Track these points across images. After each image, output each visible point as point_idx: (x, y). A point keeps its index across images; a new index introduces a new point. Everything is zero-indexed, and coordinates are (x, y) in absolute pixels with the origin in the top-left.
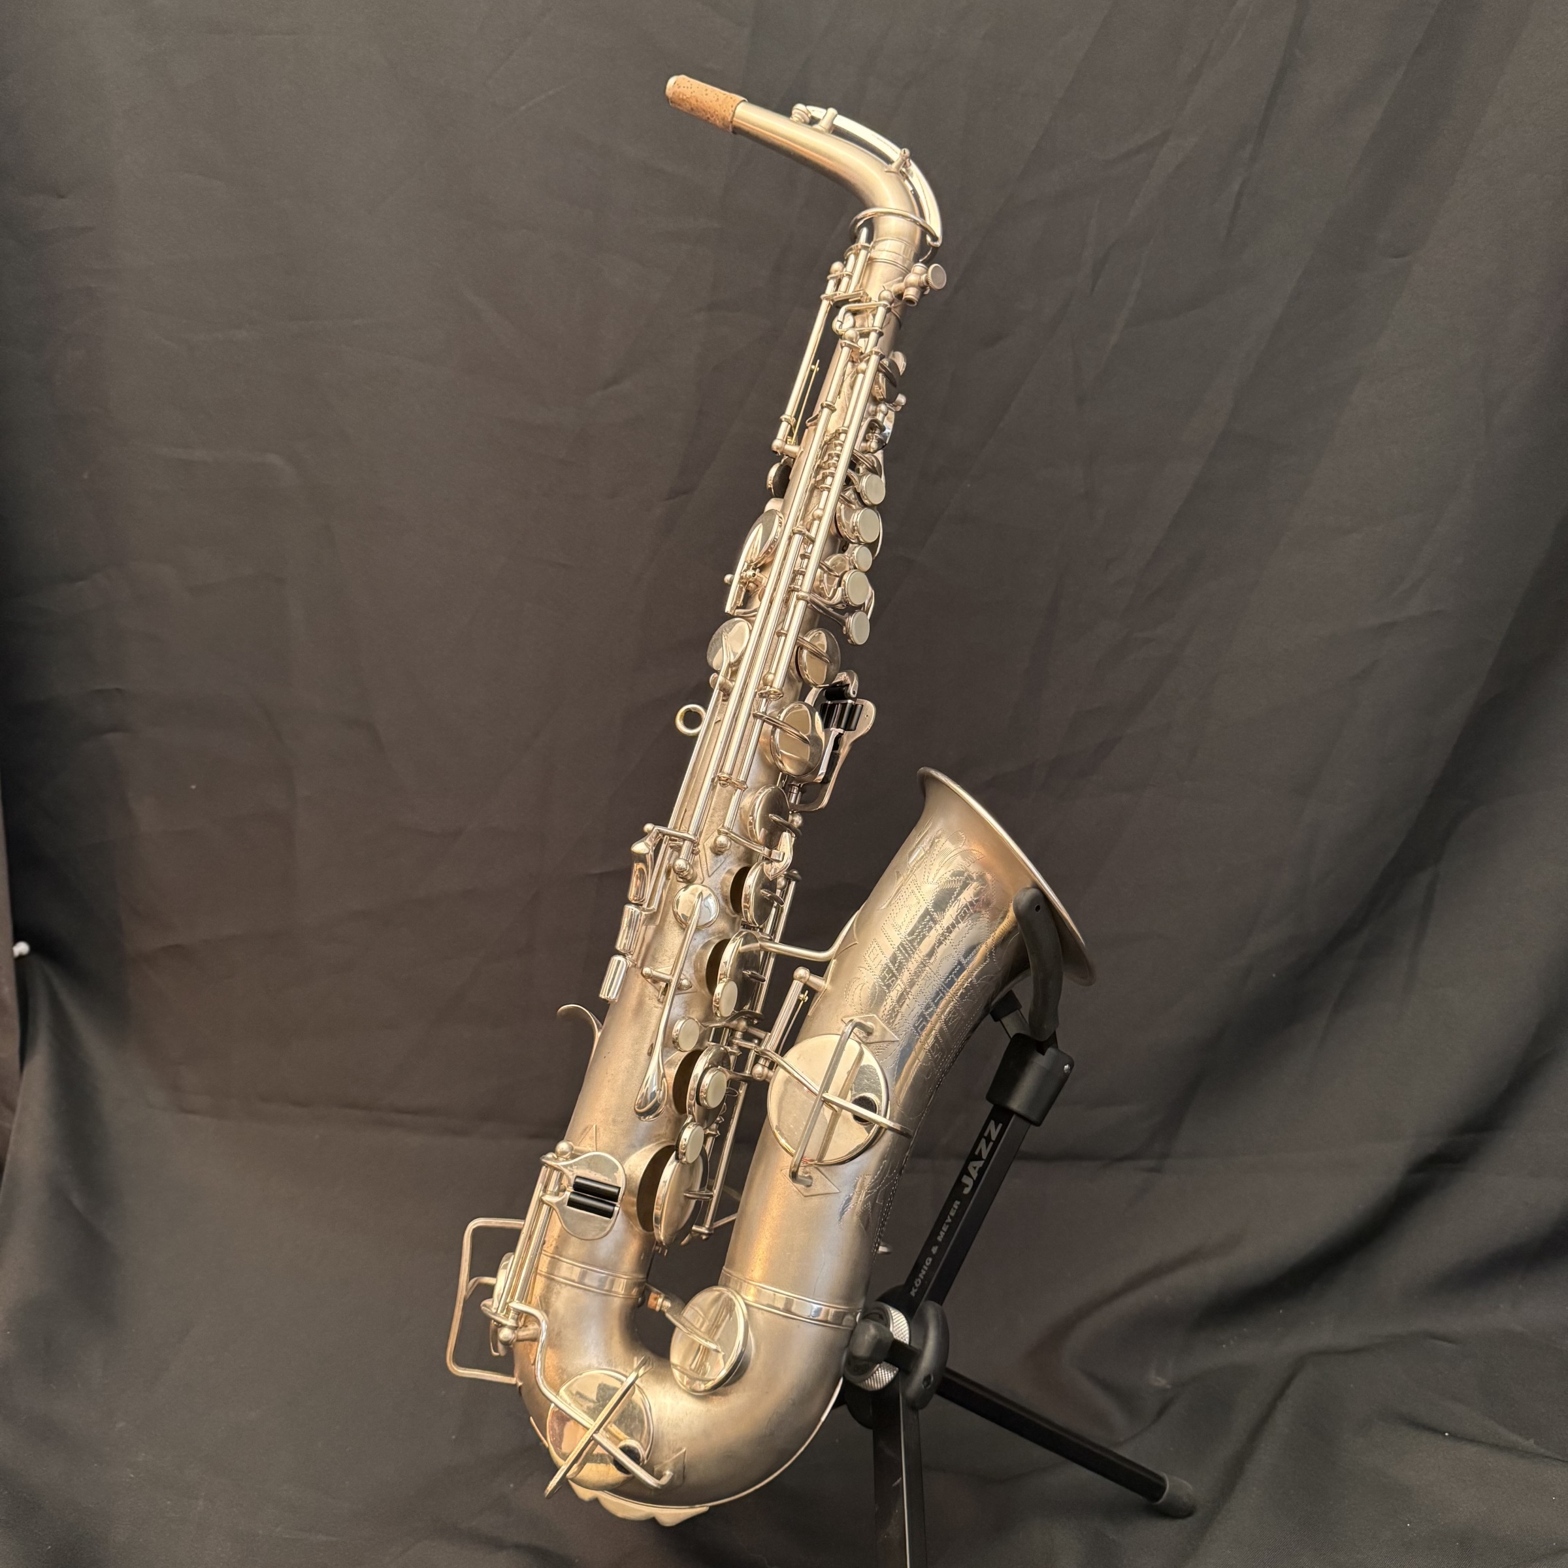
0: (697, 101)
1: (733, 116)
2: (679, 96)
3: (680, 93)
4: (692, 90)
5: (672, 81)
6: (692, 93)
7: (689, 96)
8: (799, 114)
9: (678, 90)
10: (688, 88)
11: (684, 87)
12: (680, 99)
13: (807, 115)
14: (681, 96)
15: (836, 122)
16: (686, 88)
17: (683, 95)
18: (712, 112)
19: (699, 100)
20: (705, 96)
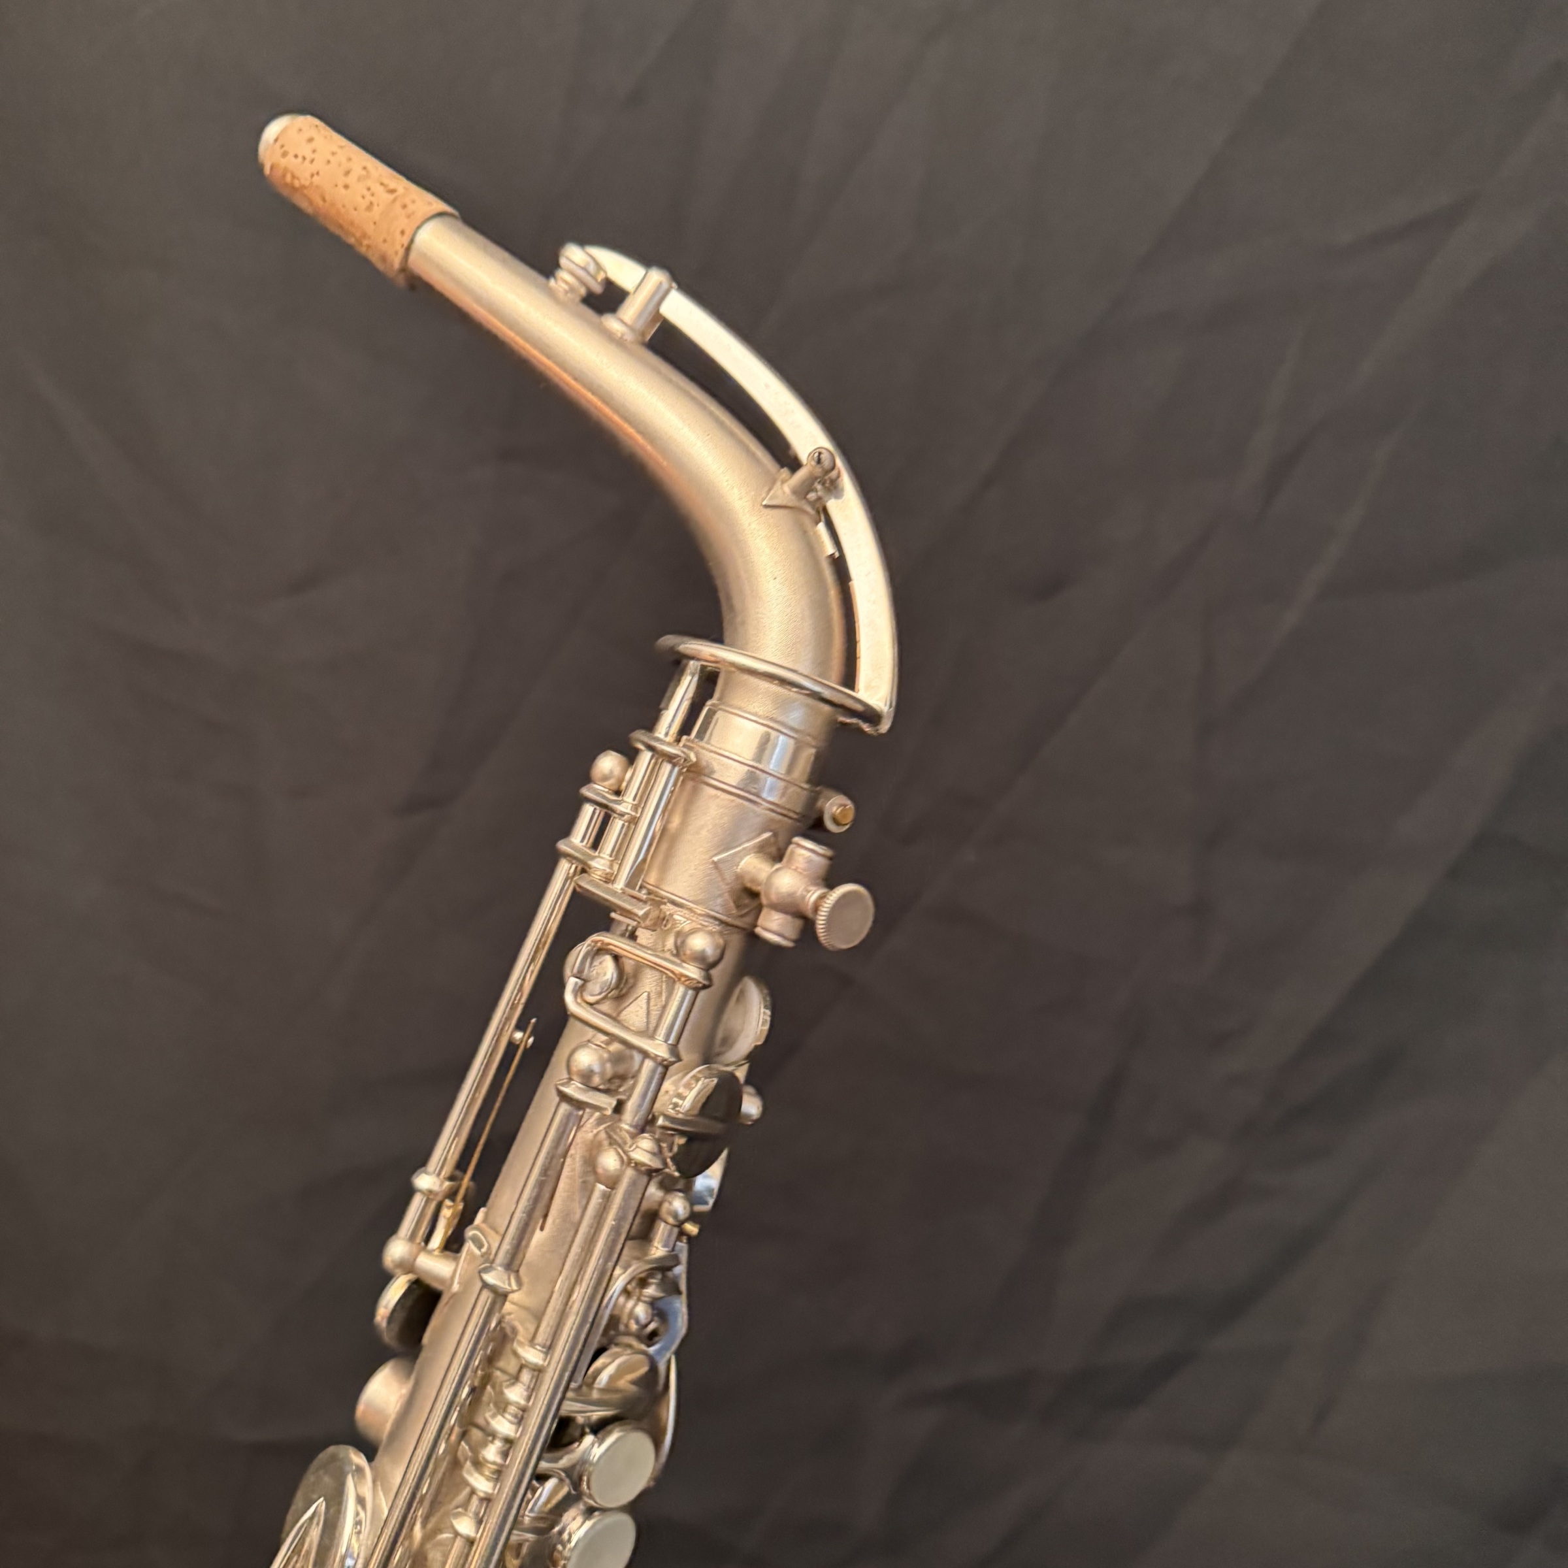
0: (324, 200)
1: (408, 249)
2: (284, 176)
3: (286, 170)
4: (314, 168)
5: (273, 130)
6: (312, 176)
7: (307, 183)
8: (572, 274)
9: (283, 162)
10: (304, 158)
11: (296, 156)
12: (286, 185)
13: (594, 278)
14: (288, 179)
15: (666, 310)
16: (300, 159)
17: (293, 177)
18: (358, 234)
19: (327, 198)
20: (343, 191)
